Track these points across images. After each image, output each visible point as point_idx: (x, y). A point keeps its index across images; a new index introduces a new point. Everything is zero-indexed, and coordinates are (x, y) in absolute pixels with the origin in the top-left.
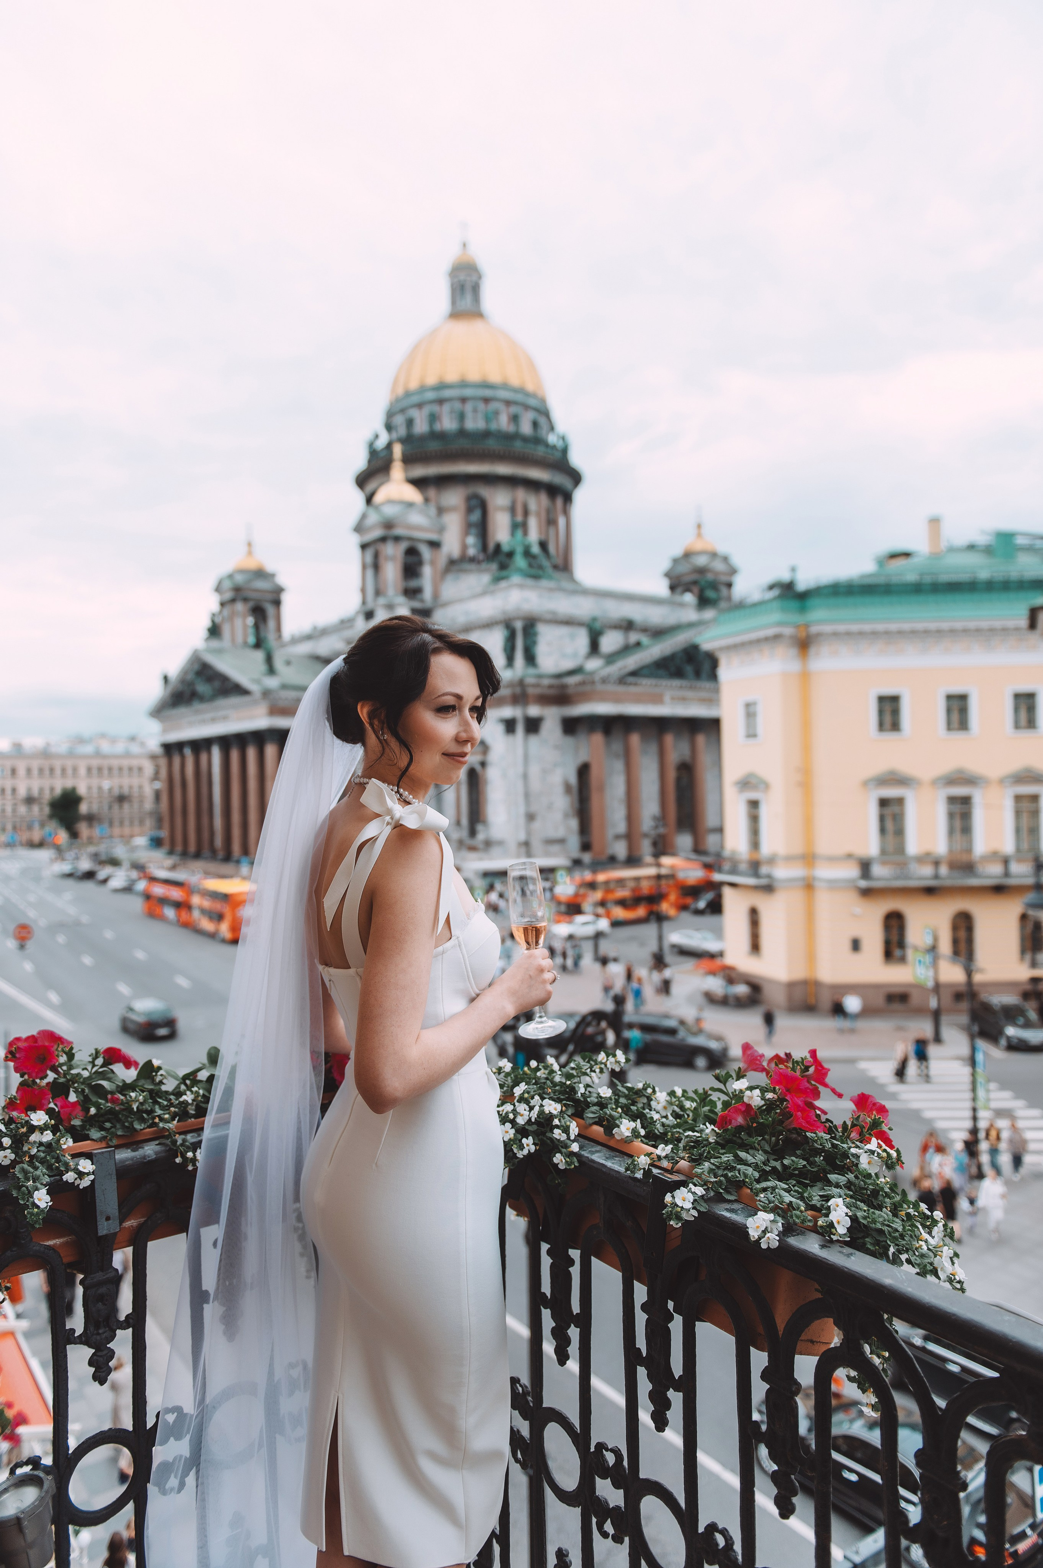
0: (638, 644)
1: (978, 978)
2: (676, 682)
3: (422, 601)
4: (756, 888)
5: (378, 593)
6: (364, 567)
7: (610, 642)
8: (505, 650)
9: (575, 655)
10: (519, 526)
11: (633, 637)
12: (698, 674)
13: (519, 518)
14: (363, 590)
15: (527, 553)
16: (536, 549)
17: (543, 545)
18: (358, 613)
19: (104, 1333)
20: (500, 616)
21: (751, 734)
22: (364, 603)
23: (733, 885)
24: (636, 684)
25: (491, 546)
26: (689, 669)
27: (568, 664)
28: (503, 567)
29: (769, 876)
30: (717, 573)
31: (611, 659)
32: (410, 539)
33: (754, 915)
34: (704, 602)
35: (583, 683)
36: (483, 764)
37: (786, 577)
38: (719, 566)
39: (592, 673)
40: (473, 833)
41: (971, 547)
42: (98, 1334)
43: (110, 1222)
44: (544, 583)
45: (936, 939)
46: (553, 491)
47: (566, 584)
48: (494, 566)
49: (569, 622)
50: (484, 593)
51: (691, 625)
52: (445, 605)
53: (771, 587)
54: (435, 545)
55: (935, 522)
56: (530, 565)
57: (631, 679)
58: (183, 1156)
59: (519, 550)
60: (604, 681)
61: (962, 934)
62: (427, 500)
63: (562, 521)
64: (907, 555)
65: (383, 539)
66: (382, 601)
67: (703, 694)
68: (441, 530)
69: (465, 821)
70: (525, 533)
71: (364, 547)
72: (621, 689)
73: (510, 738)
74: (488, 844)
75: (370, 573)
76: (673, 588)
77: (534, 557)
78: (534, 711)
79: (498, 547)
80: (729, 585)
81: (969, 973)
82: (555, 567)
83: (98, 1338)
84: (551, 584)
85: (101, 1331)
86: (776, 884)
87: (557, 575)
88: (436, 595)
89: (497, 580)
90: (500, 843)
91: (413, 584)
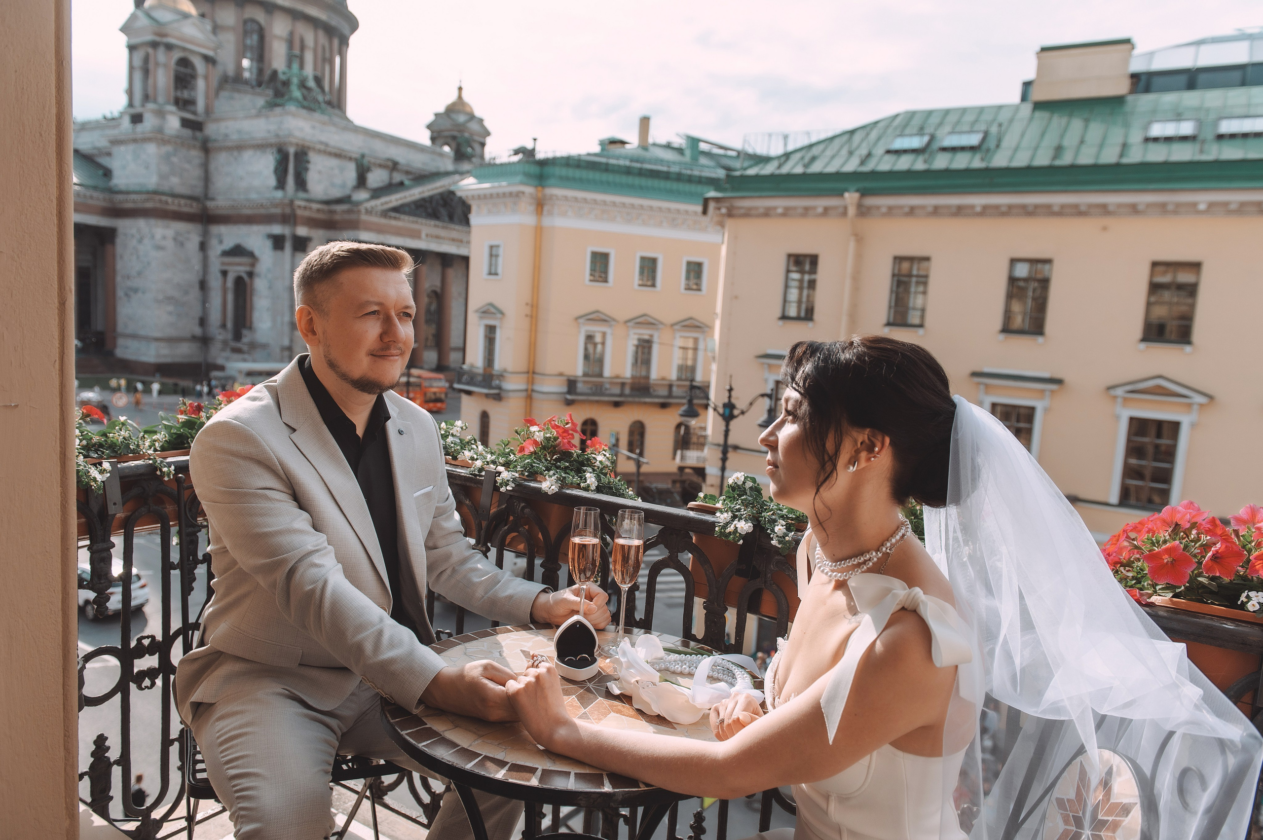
0: (401, 184)
1: (644, 469)
2: (433, 222)
3: (194, 113)
4: (487, 396)
5: (146, 98)
6: (131, 68)
7: (376, 178)
8: (276, 171)
9: (343, 186)
10: (295, 57)
11: (397, 177)
12: (451, 218)
13: (297, 52)
14: (130, 92)
15: (303, 85)
16: (311, 84)
17: (318, 80)
18: (122, 114)
19: (104, 583)
20: (273, 140)
21: (492, 273)
22: (131, 104)
23: (469, 393)
24: (395, 218)
25: (267, 73)
26: (443, 212)
27: (337, 193)
28: (278, 94)
29: (499, 388)
30: (472, 134)
31: (377, 193)
32: (184, 49)
33: (485, 417)
34: (460, 156)
35: (349, 212)
36: (251, 274)
37: (529, 145)
38: (473, 126)
39: (358, 204)
40: (238, 336)
41: (668, 146)
42: (101, 583)
43: (116, 506)
44: (317, 115)
45: (617, 440)
46: (330, 31)
47: (337, 120)
48: (270, 92)
49: (339, 155)
50: (258, 115)
51: (447, 174)
52: (217, 120)
53: (516, 152)
54: (208, 60)
55: (645, 122)
56: (305, 98)
57: (393, 214)
58: (161, 471)
59: (295, 81)
60: (369, 212)
61: (637, 437)
62: (203, 15)
63: (338, 60)
64: (623, 143)
65: (154, 45)
66: (150, 106)
67: (454, 235)
68: (218, 47)
69: (230, 325)
70: (302, 67)
71: (132, 48)
72: (383, 221)
73: (279, 253)
74: (253, 346)
75: (138, 76)
76: (433, 139)
77: (309, 89)
78: (302, 231)
79: (275, 73)
80: (483, 145)
81: (639, 465)
82: (329, 103)
83: (101, 586)
84: (325, 118)
85: (102, 582)
86: (503, 394)
87: (330, 110)
88: (208, 111)
89: (271, 105)
90: (264, 346)
91: (186, 94)
